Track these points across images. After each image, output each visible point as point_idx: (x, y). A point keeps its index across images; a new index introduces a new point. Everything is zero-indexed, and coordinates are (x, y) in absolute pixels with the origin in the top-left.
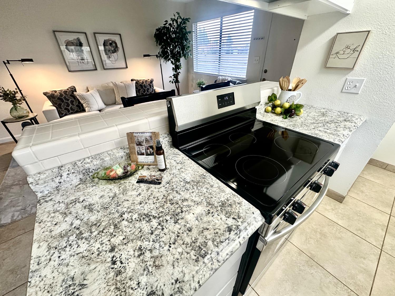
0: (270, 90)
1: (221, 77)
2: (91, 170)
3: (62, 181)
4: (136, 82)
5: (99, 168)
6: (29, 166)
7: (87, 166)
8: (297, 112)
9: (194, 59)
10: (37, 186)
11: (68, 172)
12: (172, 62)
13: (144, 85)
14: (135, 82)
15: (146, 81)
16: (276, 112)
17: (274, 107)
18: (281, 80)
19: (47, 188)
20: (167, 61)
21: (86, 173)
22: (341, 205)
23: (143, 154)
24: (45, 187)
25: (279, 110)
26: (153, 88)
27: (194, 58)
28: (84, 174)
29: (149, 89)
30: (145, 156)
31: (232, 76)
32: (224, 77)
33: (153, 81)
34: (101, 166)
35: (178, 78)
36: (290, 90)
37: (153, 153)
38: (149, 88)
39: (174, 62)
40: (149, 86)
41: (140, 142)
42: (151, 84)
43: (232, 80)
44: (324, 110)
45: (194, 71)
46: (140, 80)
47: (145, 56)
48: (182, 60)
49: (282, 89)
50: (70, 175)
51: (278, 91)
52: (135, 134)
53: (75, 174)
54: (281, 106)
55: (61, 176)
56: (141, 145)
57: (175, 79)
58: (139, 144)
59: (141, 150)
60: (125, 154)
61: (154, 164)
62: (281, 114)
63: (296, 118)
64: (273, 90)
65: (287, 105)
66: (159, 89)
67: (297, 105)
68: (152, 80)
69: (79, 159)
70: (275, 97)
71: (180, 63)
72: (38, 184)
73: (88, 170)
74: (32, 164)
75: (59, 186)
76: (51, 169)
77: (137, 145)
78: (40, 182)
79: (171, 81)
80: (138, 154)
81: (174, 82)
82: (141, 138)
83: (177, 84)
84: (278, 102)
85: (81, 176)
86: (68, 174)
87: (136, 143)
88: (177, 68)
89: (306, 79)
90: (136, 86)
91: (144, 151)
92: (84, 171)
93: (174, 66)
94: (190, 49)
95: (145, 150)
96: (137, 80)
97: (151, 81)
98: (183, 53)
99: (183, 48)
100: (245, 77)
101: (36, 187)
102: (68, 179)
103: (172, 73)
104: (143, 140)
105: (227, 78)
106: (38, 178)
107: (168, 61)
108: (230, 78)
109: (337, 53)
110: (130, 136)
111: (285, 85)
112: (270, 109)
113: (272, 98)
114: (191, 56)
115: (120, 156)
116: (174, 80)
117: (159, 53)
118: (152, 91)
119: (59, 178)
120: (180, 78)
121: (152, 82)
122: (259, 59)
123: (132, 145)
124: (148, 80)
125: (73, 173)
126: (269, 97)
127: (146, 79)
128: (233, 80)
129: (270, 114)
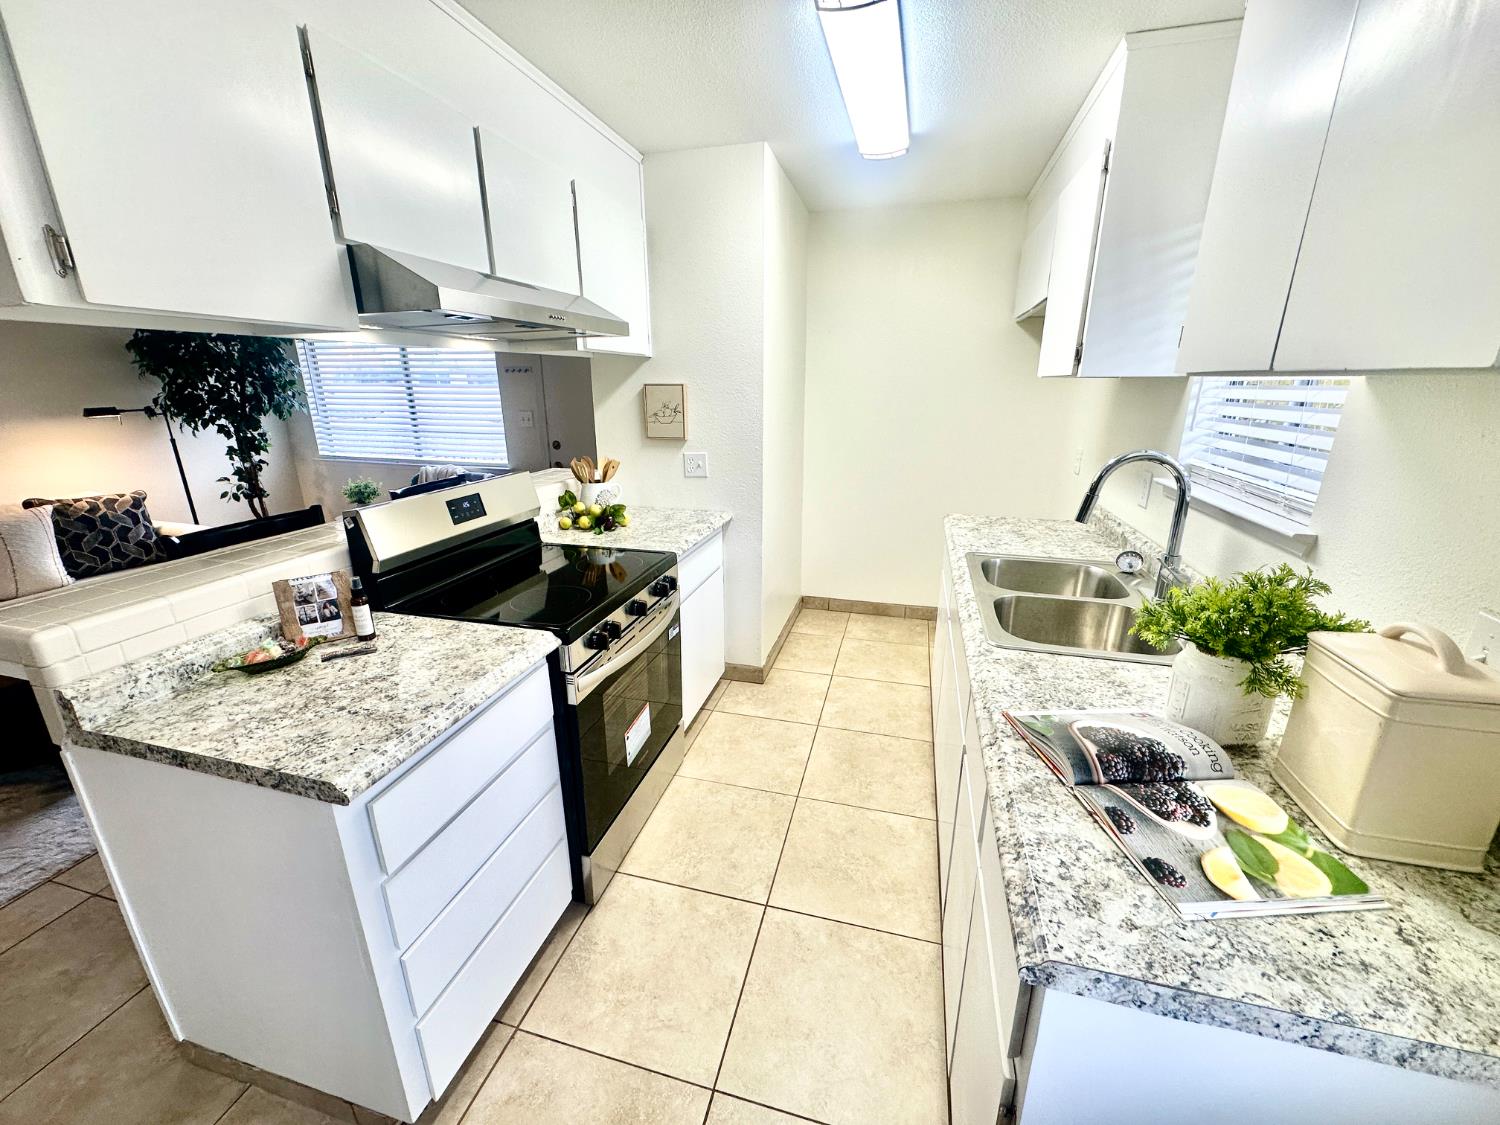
0: (560, 485)
1: (430, 468)
2: (195, 667)
3: (136, 692)
4: (56, 511)
5: (213, 663)
6: (62, 665)
7: (188, 658)
8: (620, 520)
9: (314, 418)
10: (87, 703)
11: (149, 672)
12: (222, 429)
13: (105, 516)
14: (49, 508)
15: (110, 502)
16: (582, 526)
17: (577, 517)
18: (573, 463)
19: (106, 710)
20: (200, 427)
21: (186, 675)
22: (762, 688)
23: (314, 620)
24: (101, 706)
25: (585, 521)
26: (151, 524)
27: (312, 412)
28: (182, 675)
29: (130, 529)
30: (319, 624)
31: (466, 460)
32: (439, 467)
33: (144, 499)
34: (218, 657)
35: (257, 481)
36: (598, 482)
37: (338, 613)
38: (132, 526)
39: (232, 429)
40: (129, 521)
41: (305, 598)
42: (139, 512)
43: (467, 472)
44: (670, 512)
45: (321, 453)
46: (76, 501)
47: (89, 413)
48: (268, 422)
49: (582, 482)
50: (155, 678)
51: (574, 486)
52: (291, 583)
53: (163, 677)
54: (587, 513)
55: (136, 681)
56: (309, 602)
57: (244, 484)
58: (305, 600)
59: (308, 612)
60: (267, 630)
61: (343, 636)
62: (591, 528)
63: (620, 531)
64: (567, 485)
65: (597, 510)
66: (176, 527)
67: (613, 507)
68: (140, 494)
69: (167, 646)
70: (573, 498)
71: (260, 431)
72: (88, 699)
73: (190, 668)
74: (68, 660)
75: (128, 705)
76: (112, 671)
77: (299, 603)
78: (94, 694)
79: (230, 494)
80: (303, 622)
81: (241, 496)
82: (307, 588)
83: (256, 501)
84: (580, 507)
85: (175, 682)
86: (151, 676)
87: (296, 601)
88: (247, 448)
89: (617, 460)
90: (56, 523)
91: (316, 614)
92: (182, 670)
93: (233, 442)
94: (296, 388)
95: (319, 610)
96: (59, 501)
97: (134, 499)
98: (271, 400)
99: (270, 385)
100: (506, 462)
101: (83, 706)
102: (149, 688)
103: (228, 466)
104: (313, 591)
105: (451, 468)
106: (85, 688)
107: (205, 426)
108: (460, 468)
109: (656, 414)
110: (281, 589)
111: (585, 472)
112: (568, 522)
113: (567, 500)
114: (305, 410)
115: (256, 635)
116: (239, 488)
117: (155, 401)
118: (148, 535)
119: (132, 684)
120: (265, 479)
121: (138, 502)
122: (531, 416)
123: (286, 605)
124: (122, 496)
125: (160, 673)
126: (560, 499)
127: (108, 492)
128: (473, 473)
129: (570, 532)
